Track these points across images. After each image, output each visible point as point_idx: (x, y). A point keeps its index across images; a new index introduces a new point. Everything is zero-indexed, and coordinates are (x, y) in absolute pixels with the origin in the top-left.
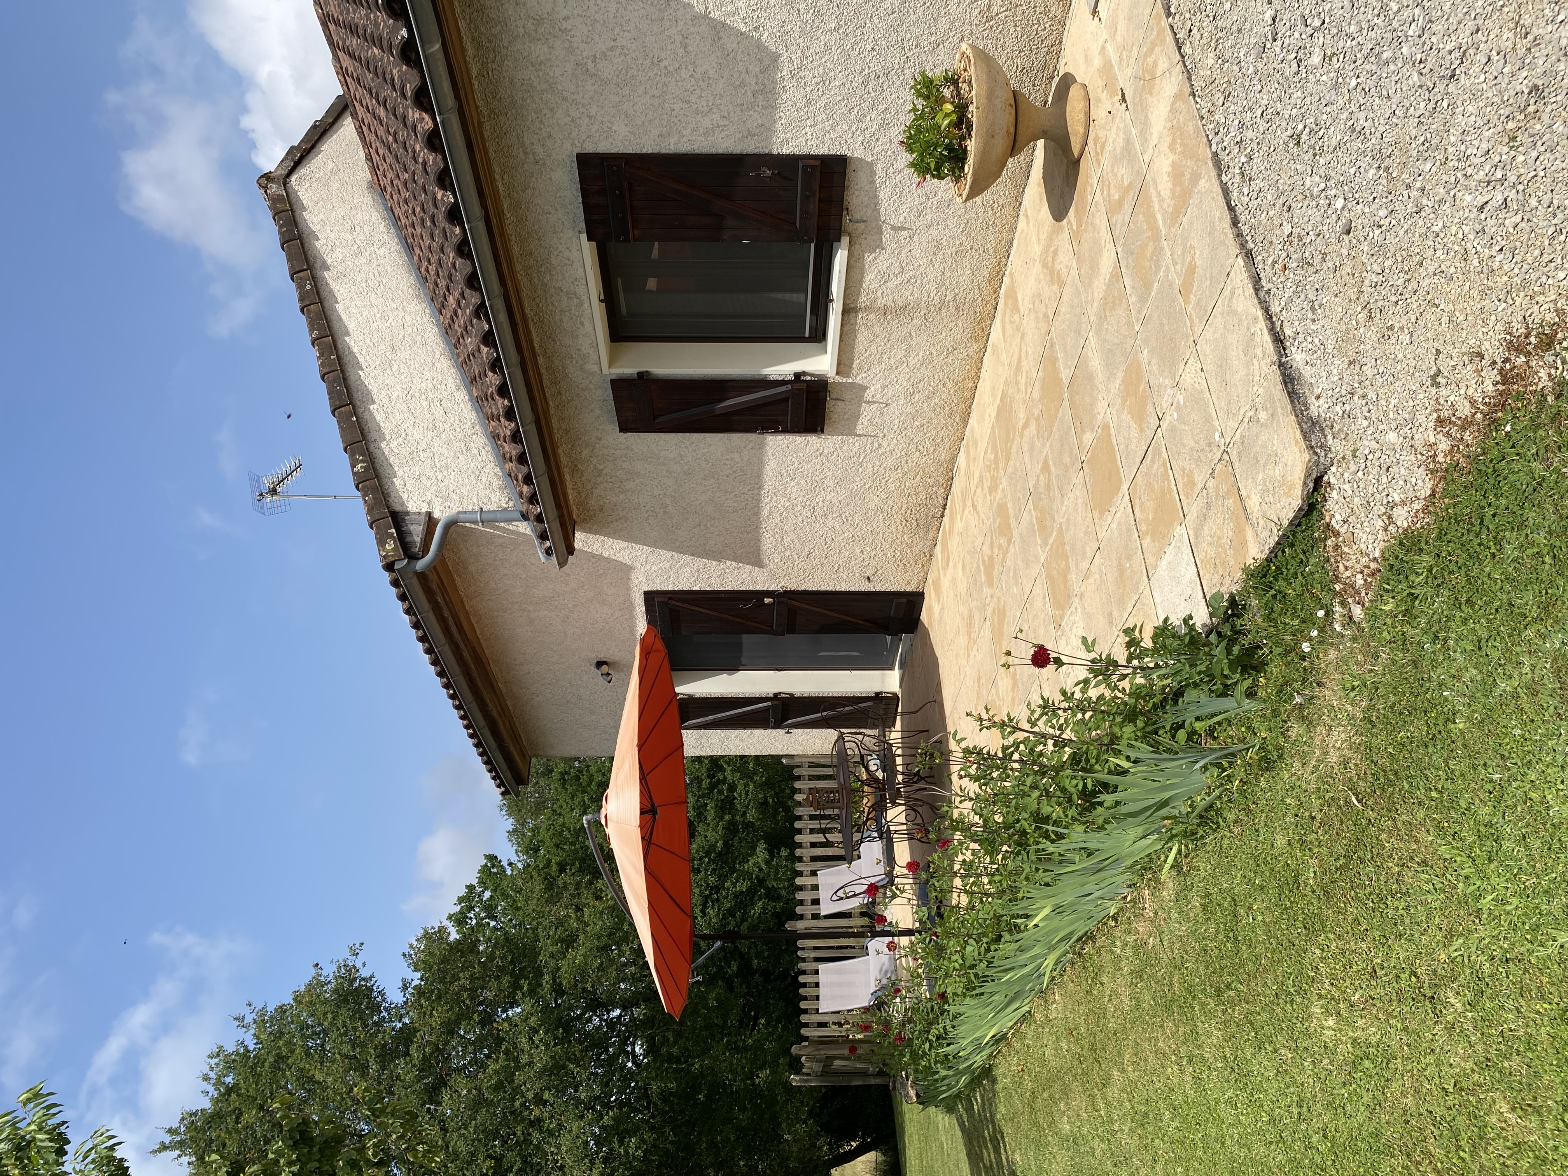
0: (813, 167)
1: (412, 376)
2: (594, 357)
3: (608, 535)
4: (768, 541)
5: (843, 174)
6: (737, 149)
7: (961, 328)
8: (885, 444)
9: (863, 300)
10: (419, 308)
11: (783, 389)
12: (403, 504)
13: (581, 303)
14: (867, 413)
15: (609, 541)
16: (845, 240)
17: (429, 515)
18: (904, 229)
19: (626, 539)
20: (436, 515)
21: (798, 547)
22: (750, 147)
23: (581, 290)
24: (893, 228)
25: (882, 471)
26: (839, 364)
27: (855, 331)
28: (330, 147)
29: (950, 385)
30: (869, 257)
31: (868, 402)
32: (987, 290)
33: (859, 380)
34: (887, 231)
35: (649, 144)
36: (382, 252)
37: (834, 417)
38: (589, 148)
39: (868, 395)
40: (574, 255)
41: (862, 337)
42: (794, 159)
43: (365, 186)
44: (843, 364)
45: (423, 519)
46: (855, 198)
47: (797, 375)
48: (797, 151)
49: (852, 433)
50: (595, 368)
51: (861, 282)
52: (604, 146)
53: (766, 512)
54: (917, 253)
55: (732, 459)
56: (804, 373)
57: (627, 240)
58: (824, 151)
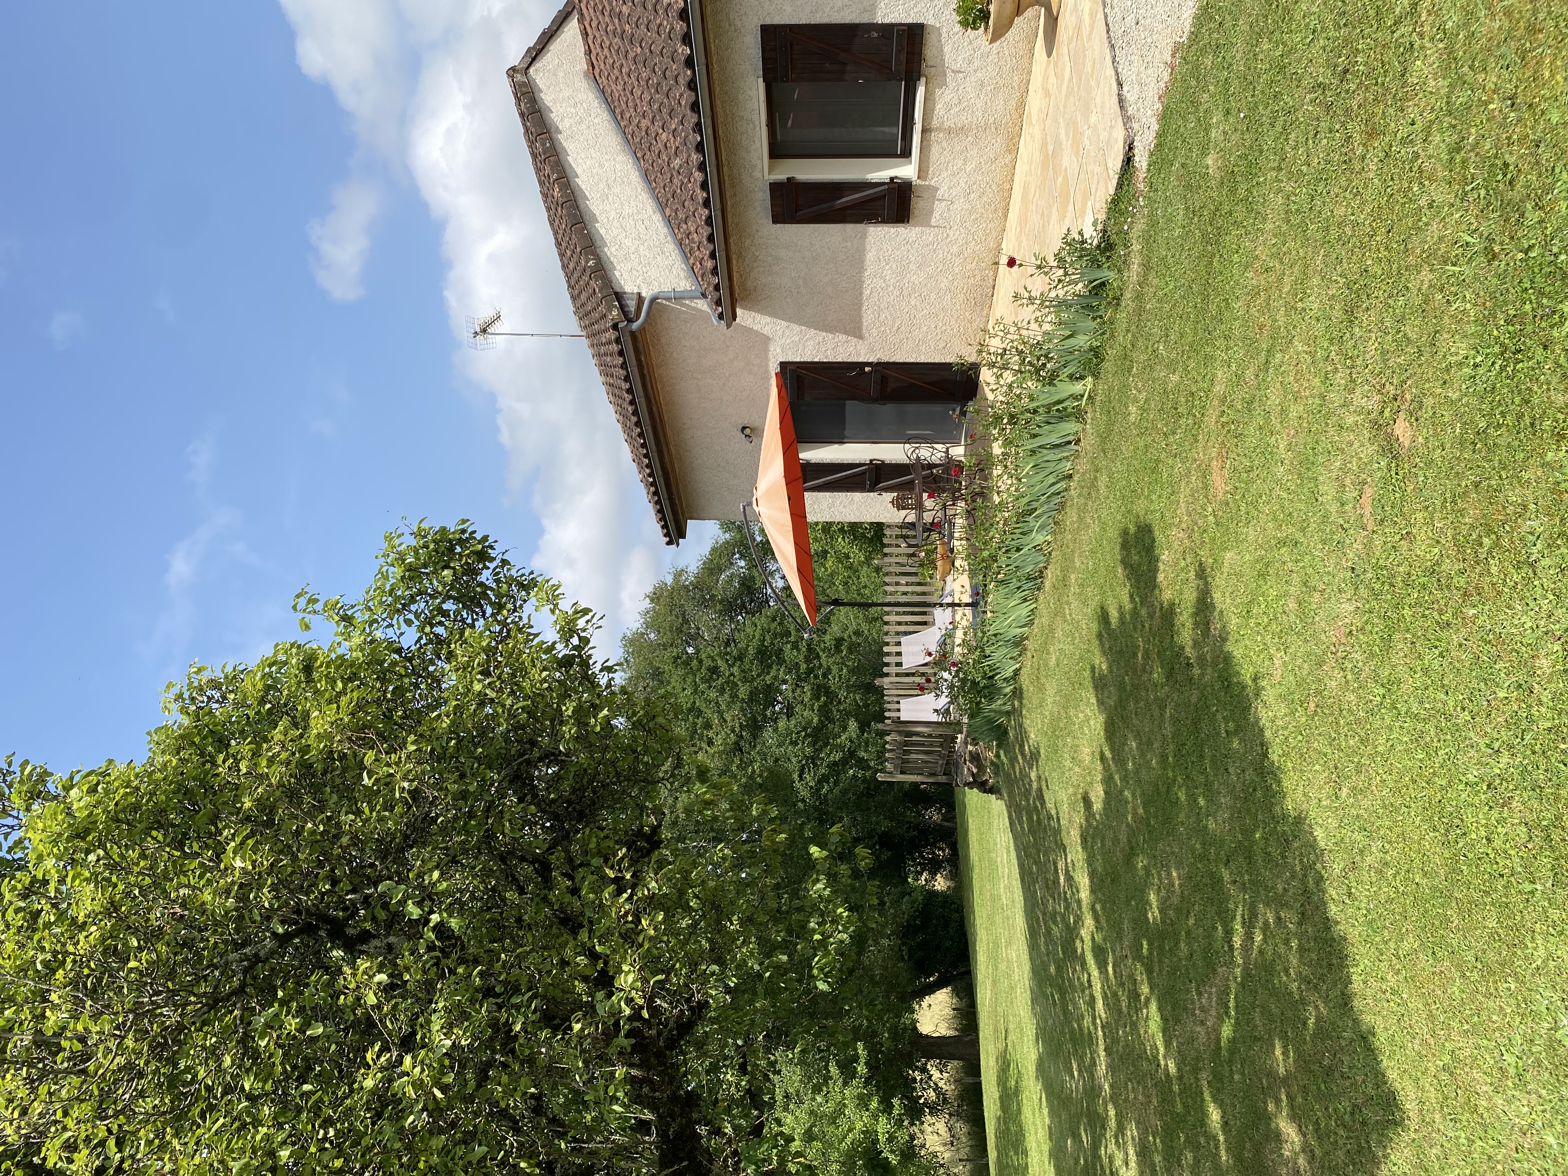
0: (903, 31)
1: (622, 204)
2: (760, 166)
3: (758, 311)
4: (868, 318)
5: (922, 35)
6: (857, 21)
7: (999, 143)
8: (951, 234)
9: (935, 123)
10: (625, 158)
11: (882, 188)
12: (621, 287)
13: (755, 127)
14: (939, 208)
15: (758, 317)
16: (923, 80)
17: (639, 294)
18: (960, 72)
19: (770, 315)
20: (644, 294)
21: (890, 323)
22: (865, 19)
23: (755, 118)
24: (953, 71)
25: (949, 256)
26: (919, 171)
27: (929, 145)
28: (555, 47)
29: (994, 187)
30: (938, 92)
31: (939, 200)
32: (1015, 116)
33: (933, 183)
34: (949, 74)
35: (803, 19)
36: (596, 121)
37: (916, 212)
38: (768, 21)
39: (940, 193)
40: (754, 93)
41: (935, 150)
42: (891, 26)
43: (582, 75)
44: (922, 172)
45: (635, 297)
46: (929, 52)
47: (892, 179)
48: (893, 21)
49: (928, 225)
50: (759, 175)
51: (933, 110)
52: (778, 20)
53: (867, 292)
54: (969, 89)
55: (846, 247)
56: (896, 177)
57: (787, 81)
58: (909, 21)
